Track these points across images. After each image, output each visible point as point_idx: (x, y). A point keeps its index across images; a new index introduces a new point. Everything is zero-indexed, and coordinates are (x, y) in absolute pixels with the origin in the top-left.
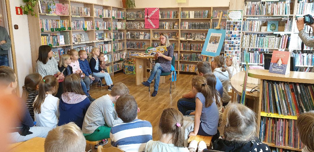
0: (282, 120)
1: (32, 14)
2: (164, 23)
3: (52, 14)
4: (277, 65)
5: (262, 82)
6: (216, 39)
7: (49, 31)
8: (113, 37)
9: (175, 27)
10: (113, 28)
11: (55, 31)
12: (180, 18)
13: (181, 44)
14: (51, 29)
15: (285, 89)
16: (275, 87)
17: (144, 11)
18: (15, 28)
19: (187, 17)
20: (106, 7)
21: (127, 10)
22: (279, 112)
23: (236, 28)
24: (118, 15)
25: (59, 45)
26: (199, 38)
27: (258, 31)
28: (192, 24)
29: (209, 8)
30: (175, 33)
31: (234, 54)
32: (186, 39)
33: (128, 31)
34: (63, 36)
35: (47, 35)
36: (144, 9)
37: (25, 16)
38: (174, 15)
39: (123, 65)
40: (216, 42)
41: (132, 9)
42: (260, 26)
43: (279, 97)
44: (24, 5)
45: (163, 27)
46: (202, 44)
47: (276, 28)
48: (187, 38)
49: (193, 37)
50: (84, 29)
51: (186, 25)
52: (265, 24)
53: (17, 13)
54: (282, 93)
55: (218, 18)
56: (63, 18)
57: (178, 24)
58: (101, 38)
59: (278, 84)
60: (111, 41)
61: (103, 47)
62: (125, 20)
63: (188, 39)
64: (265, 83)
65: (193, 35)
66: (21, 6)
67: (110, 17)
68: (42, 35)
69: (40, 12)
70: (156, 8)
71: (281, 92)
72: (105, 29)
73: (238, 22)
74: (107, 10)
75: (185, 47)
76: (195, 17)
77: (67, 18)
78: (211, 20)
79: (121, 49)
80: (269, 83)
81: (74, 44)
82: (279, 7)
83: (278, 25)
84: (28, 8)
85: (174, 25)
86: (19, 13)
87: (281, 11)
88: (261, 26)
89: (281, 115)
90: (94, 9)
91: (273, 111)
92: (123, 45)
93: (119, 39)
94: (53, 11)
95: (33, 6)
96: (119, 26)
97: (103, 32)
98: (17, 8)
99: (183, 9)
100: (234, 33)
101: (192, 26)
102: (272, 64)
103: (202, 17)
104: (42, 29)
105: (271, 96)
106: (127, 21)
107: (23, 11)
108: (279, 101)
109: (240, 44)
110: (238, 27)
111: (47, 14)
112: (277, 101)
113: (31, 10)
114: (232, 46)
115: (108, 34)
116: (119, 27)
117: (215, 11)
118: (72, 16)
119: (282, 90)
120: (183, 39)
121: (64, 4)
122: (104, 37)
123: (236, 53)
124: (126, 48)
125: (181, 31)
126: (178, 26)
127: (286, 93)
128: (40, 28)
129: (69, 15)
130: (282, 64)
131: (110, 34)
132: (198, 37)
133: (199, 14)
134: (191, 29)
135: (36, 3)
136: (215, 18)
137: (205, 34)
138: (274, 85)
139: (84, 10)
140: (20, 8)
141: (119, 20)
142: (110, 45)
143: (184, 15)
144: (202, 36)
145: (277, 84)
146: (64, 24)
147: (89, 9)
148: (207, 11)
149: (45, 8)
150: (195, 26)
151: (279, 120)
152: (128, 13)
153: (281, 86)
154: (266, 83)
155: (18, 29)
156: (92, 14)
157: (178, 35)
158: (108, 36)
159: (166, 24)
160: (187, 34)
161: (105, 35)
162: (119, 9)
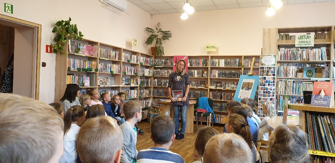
0: (330, 160)
1: (61, 52)
2: (192, 71)
3: (80, 53)
4: (320, 97)
5: (304, 114)
6: (249, 86)
7: (76, 71)
8: (139, 83)
9: (204, 75)
10: (140, 74)
11: (81, 71)
12: (209, 66)
13: (211, 92)
14: (78, 69)
15: (331, 123)
16: (319, 119)
17: (173, 59)
18: (43, 66)
19: (217, 66)
20: (135, 53)
21: (155, 58)
22: (327, 149)
23: (270, 73)
24: (146, 61)
25: (83, 86)
26: (230, 87)
27: (293, 76)
28: (222, 73)
29: (240, 57)
30: (205, 81)
31: (269, 101)
32: (216, 88)
33: (155, 78)
34: (89, 78)
35: (73, 75)
36: (172, 57)
37: (54, 55)
38: (203, 64)
39: (148, 113)
40: (249, 89)
41: (160, 57)
42: (295, 72)
43: (325, 131)
44: (54, 43)
45: (192, 75)
46: (233, 94)
47: (313, 74)
48: (217, 86)
49: (223, 86)
50: (111, 71)
51: (216, 73)
52: (301, 71)
53: (47, 51)
54: (328, 127)
55: (249, 66)
56: (90, 59)
57: (208, 72)
58: (127, 83)
59: (323, 117)
60: (137, 87)
61: (129, 93)
62: (153, 68)
63: (218, 88)
64: (307, 115)
65: (223, 84)
66: (51, 45)
67: (139, 63)
68: (68, 74)
69: (69, 51)
70: (184, 56)
71: (327, 125)
72: (133, 74)
73: (272, 67)
74: (135, 56)
75: (214, 96)
76: (225, 66)
77: (95, 59)
78: (243, 69)
79: (147, 96)
80: (312, 115)
81: (99, 87)
82: (314, 53)
83: (315, 71)
84: (58, 46)
85: (203, 73)
86: (49, 51)
87: (317, 57)
88: (297, 72)
89: (330, 153)
90: (123, 54)
91: (319, 149)
92: (150, 93)
93: (146, 86)
94: (82, 51)
95: (63, 45)
96: (147, 72)
97: (130, 78)
98: (47, 46)
99: (212, 57)
100: (268, 78)
101: (222, 74)
102: (314, 96)
103: (233, 66)
104: (68, 68)
105: (316, 131)
106: (155, 68)
107: (53, 49)
108: (325, 136)
109: (275, 91)
110: (272, 72)
111: (75, 54)
112: (323, 136)
113: (60, 48)
114: (266, 92)
115: (135, 80)
116: (147, 74)
117: (247, 60)
118: (100, 58)
119: (328, 123)
120: (213, 87)
121: (93, 46)
122: (130, 83)
123: (271, 99)
124: (152, 95)
125: (211, 79)
126: (207, 74)
127: (333, 127)
128: (67, 67)
129: (97, 56)
130: (325, 96)
131: (137, 80)
132: (228, 86)
133: (230, 62)
134: (221, 78)
135: (67, 42)
136: (246, 67)
137: (236, 83)
138: (318, 117)
139: (113, 53)
140: (51, 47)
141: (147, 67)
142: (136, 91)
143: (213, 63)
144: (233, 86)
145: (321, 117)
146: (92, 65)
147: (118, 53)
148: (238, 60)
149: (74, 48)
150: (225, 74)
151: (327, 159)
152: (157, 60)
153: (327, 119)
154: (309, 115)
155: (45, 66)
156: (120, 58)
157: (207, 84)
158: (135, 82)
159: (194, 72)
160: (217, 83)
161: (132, 81)
162: (147, 56)
